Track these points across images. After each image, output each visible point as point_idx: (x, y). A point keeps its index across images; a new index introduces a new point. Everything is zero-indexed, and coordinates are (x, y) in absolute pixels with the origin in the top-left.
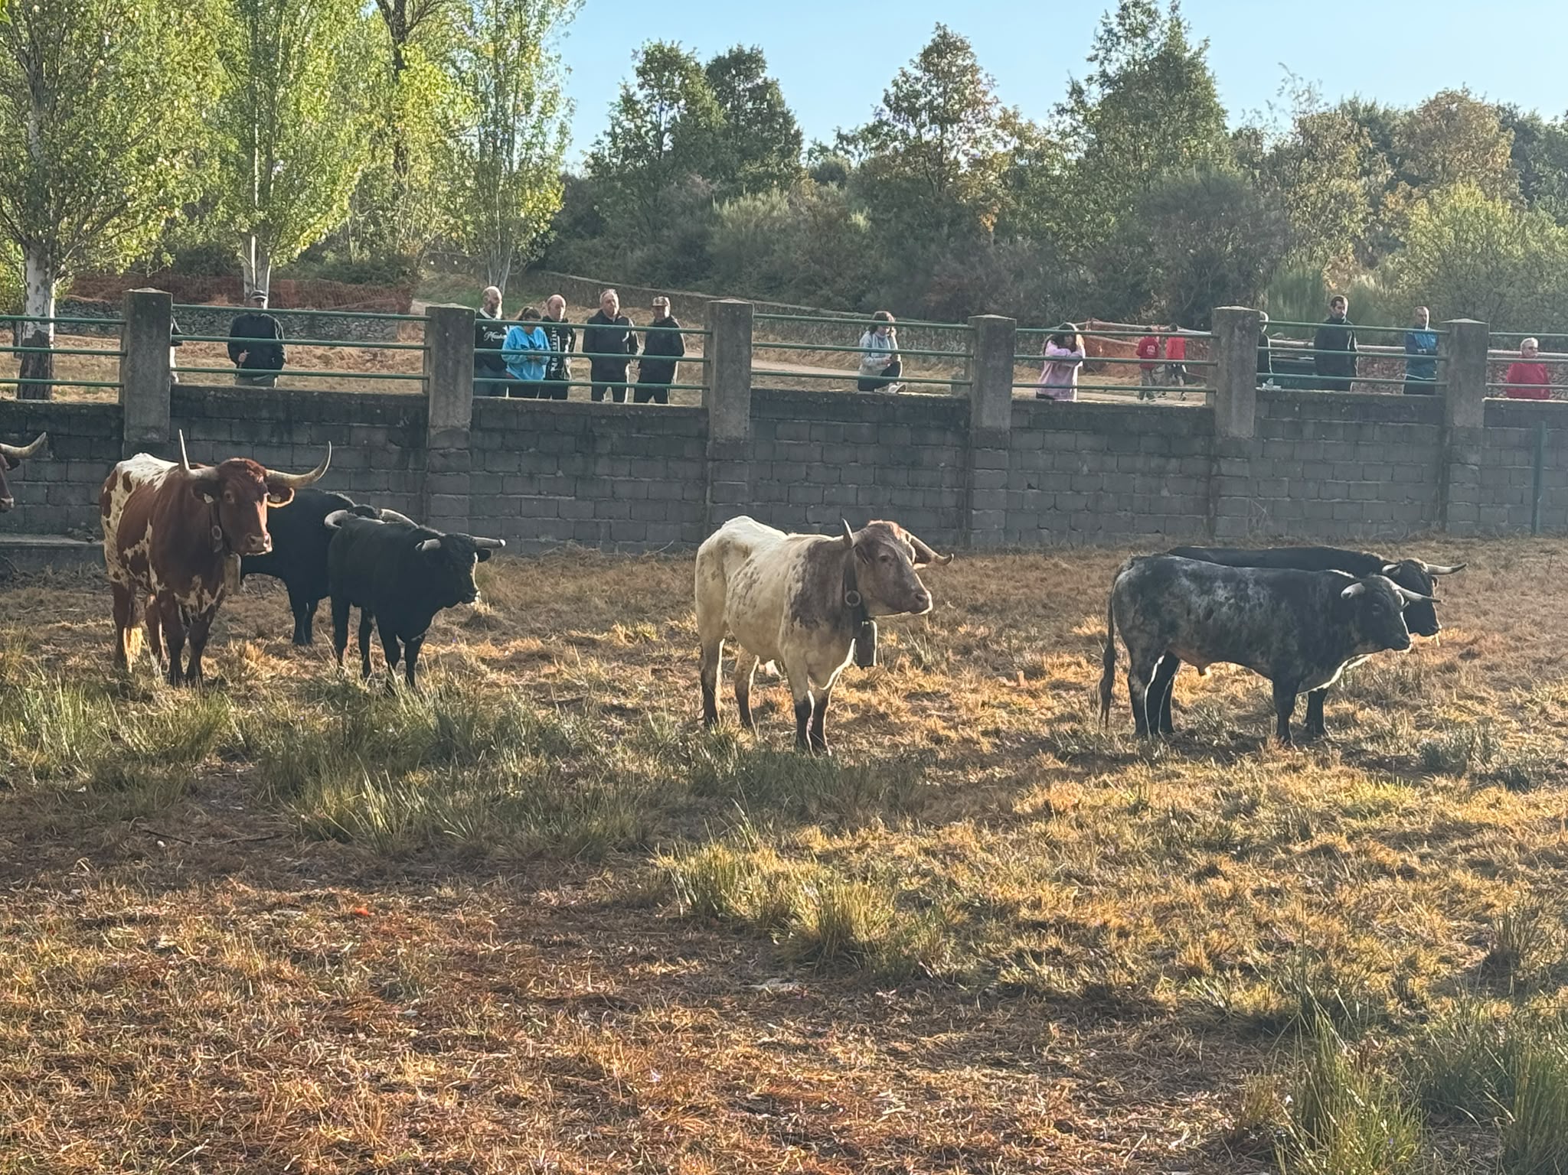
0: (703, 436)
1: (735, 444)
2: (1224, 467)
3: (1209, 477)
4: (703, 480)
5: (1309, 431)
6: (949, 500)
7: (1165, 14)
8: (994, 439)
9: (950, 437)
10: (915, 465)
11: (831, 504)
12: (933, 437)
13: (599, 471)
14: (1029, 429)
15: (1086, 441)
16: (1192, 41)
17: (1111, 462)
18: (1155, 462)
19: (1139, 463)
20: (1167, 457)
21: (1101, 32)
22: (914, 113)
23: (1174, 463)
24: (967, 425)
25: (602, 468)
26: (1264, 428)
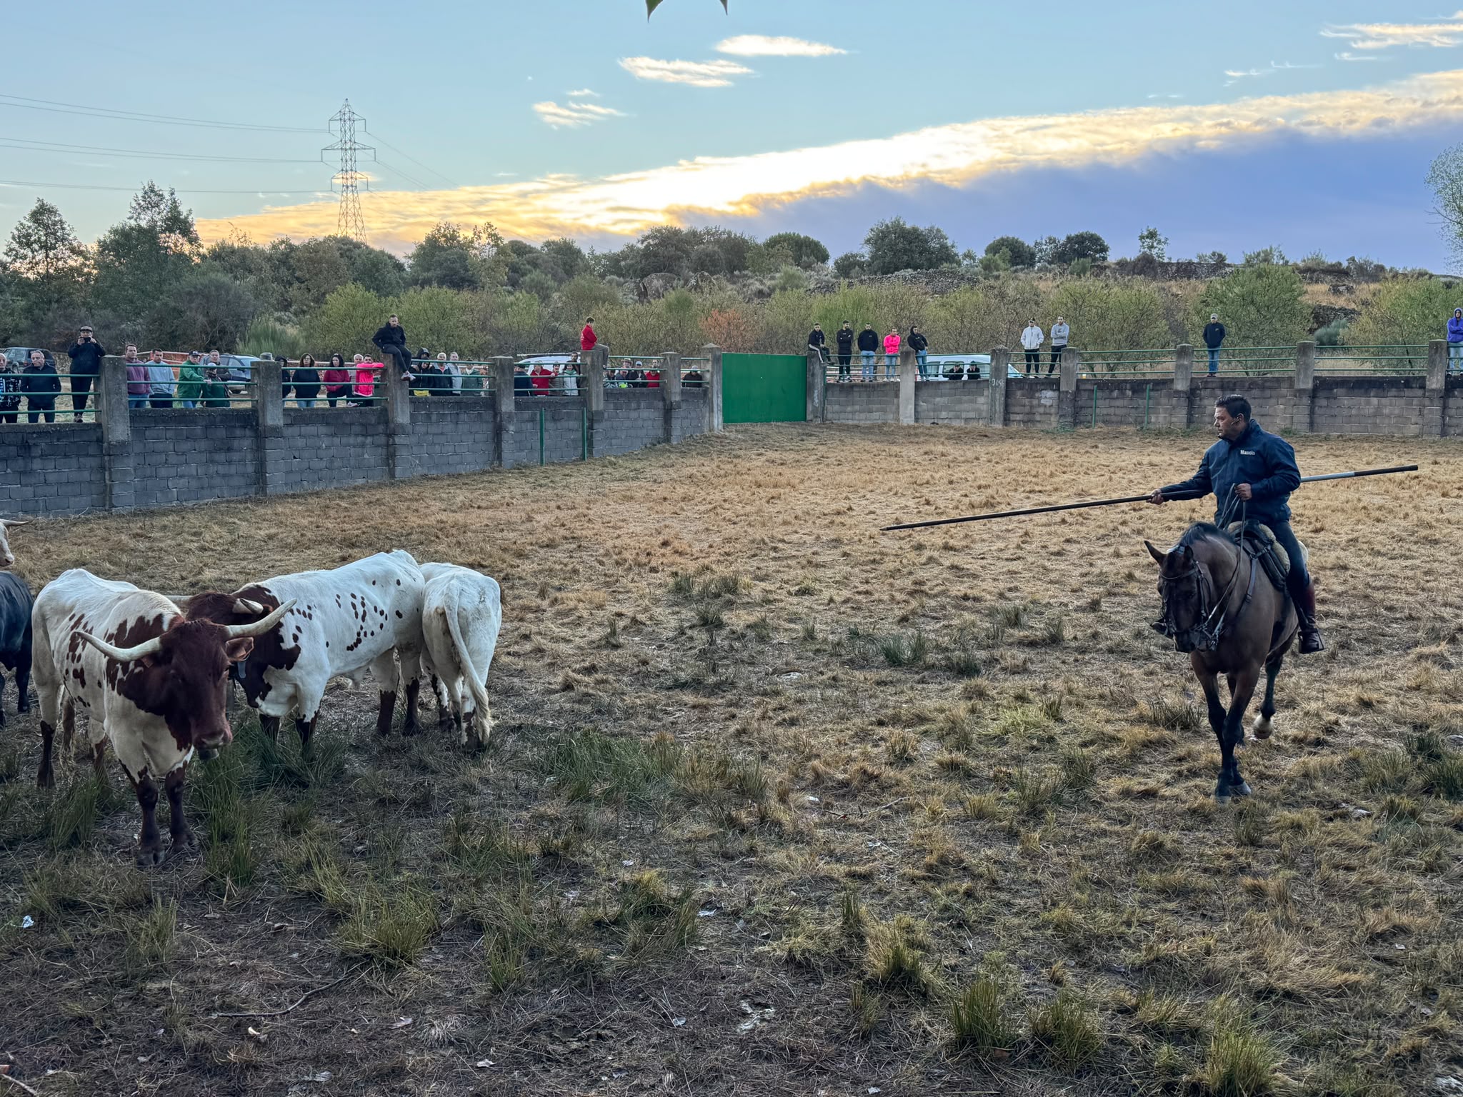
0: (100, 441)
1: (122, 444)
2: (397, 440)
3: (388, 445)
4: (102, 468)
5: (434, 417)
6: (250, 469)
7: (167, 196)
8: (276, 431)
9: (248, 432)
10: (229, 449)
11: (182, 476)
12: (238, 432)
13: (35, 466)
14: (291, 425)
15: (323, 429)
16: (183, 210)
17: (336, 440)
18: (360, 439)
19: (352, 440)
20: (365, 436)
21: (134, 204)
22: (29, 245)
23: (369, 440)
24: (257, 424)
25: (37, 465)
26: (413, 417)
